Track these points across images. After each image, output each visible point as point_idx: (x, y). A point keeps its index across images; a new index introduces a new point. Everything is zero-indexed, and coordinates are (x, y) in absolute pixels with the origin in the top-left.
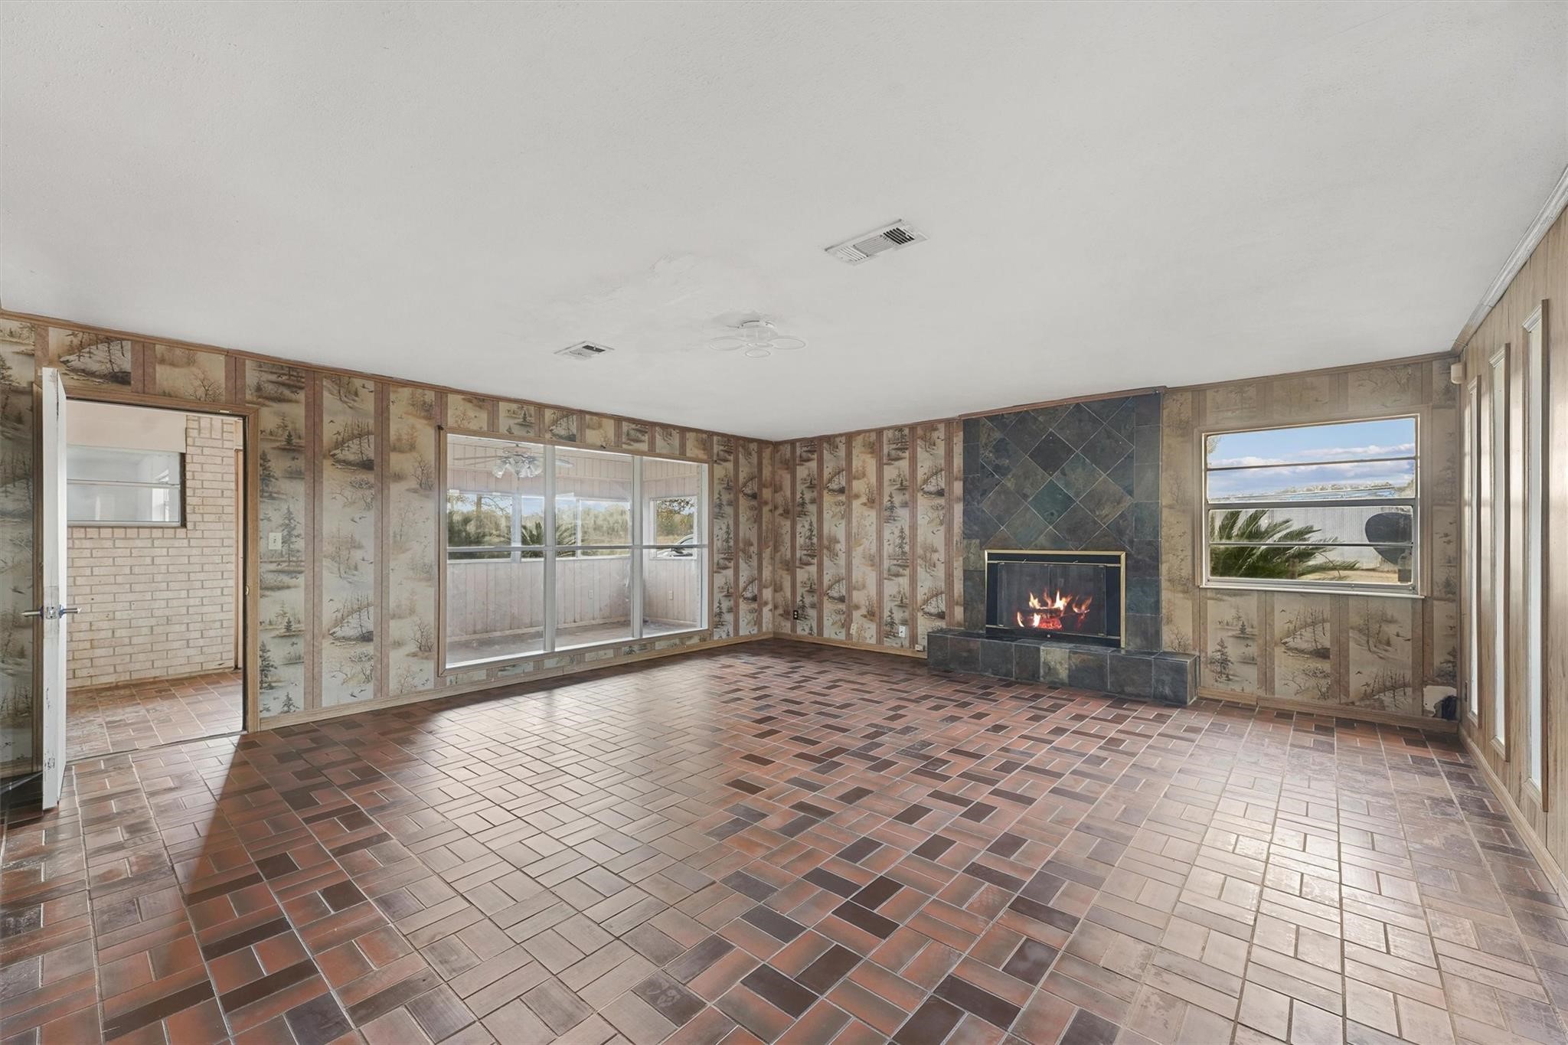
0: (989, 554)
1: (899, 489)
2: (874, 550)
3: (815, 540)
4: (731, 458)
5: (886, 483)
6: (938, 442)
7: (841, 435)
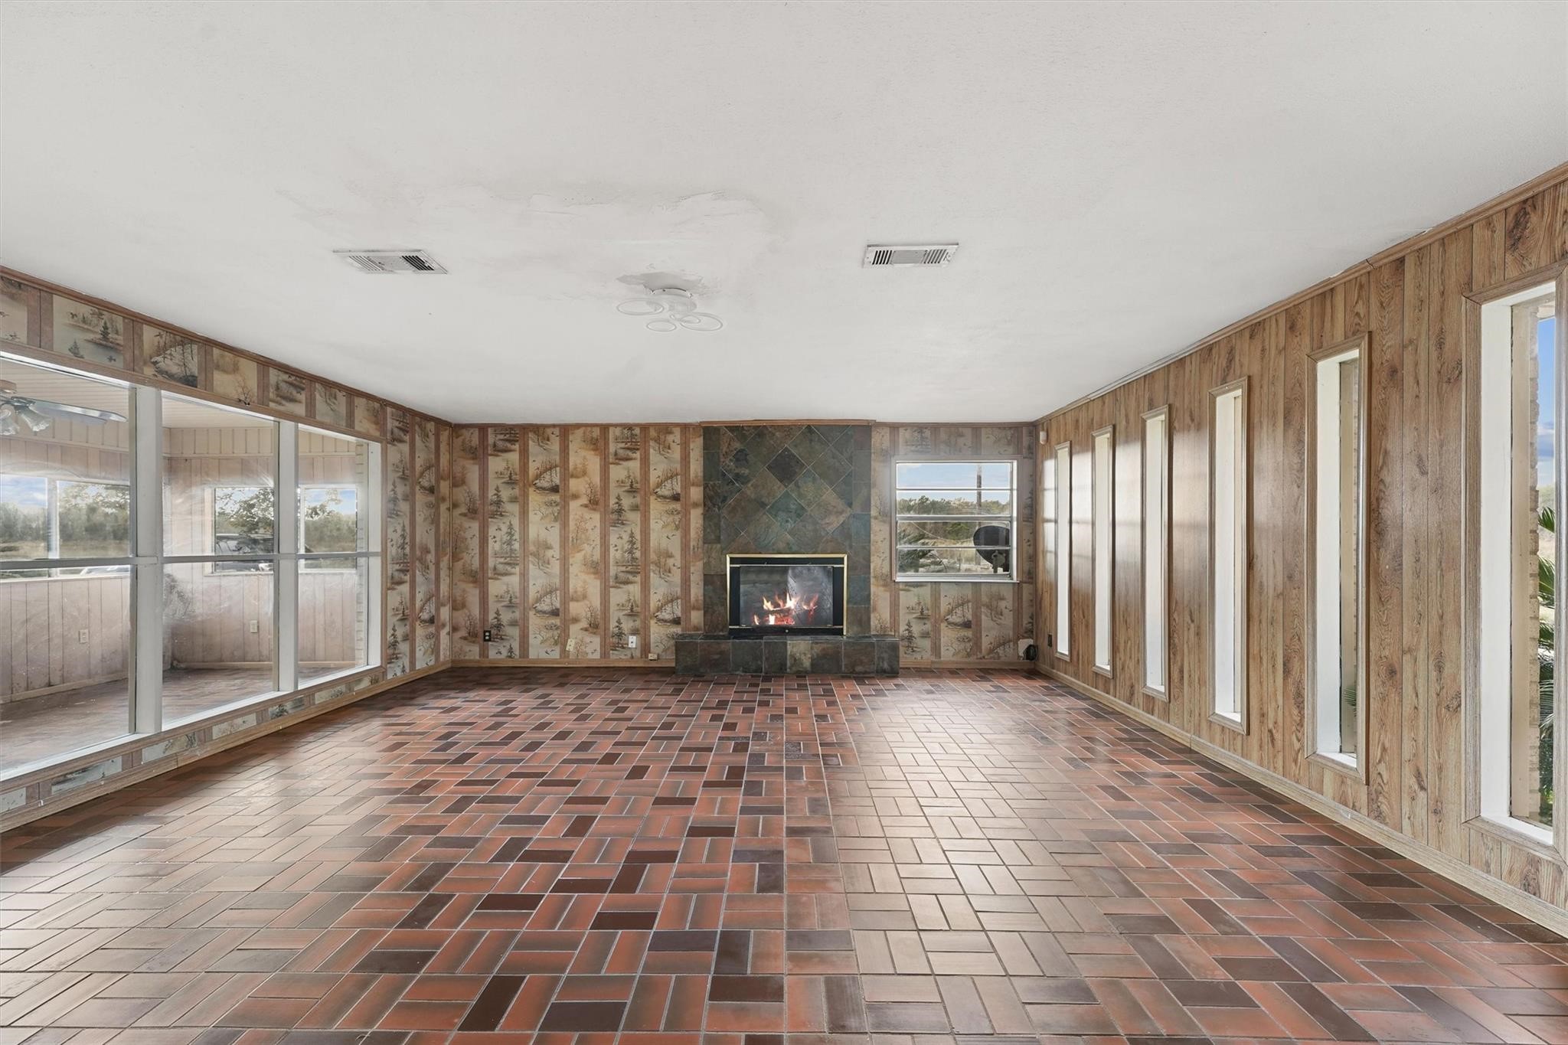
0: (731, 558)
1: (628, 491)
2: (597, 556)
3: (516, 546)
4: (407, 438)
5: (612, 485)
6: (673, 445)
7: (554, 426)
